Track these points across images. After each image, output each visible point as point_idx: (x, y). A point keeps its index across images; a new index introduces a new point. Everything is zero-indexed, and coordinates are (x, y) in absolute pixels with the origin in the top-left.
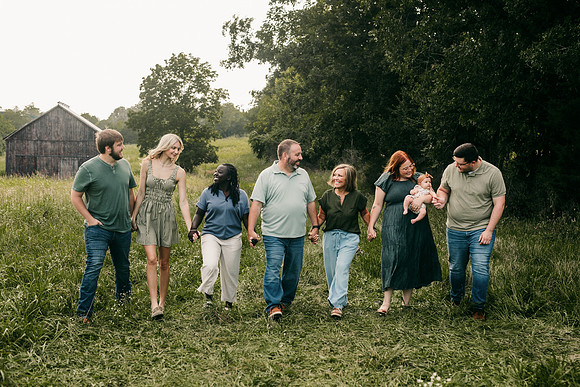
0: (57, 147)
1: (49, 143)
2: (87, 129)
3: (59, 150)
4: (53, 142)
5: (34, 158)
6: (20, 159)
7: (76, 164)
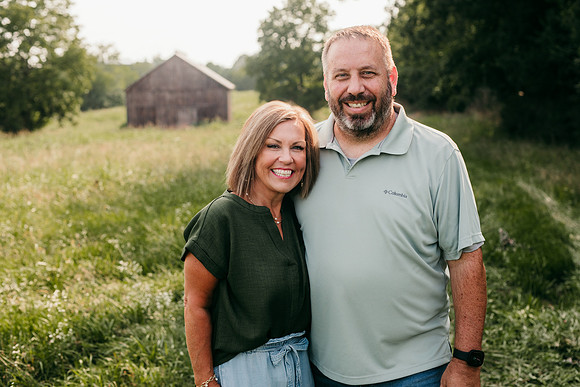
4: (171, 92)
5: (153, 109)
6: (140, 110)
7: (195, 113)
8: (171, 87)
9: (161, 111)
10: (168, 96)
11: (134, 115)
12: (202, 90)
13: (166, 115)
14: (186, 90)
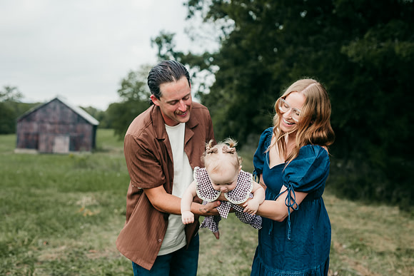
2: (76, 116)
4: (51, 124)
5: (37, 135)
6: (27, 135)
7: (67, 140)
8: (51, 120)
9: (43, 137)
10: (48, 127)
11: (22, 138)
12: (74, 124)
13: (47, 140)
14: (62, 123)
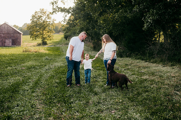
0: (4, 35)
1: (2, 34)
2: (14, 30)
3: (5, 36)
